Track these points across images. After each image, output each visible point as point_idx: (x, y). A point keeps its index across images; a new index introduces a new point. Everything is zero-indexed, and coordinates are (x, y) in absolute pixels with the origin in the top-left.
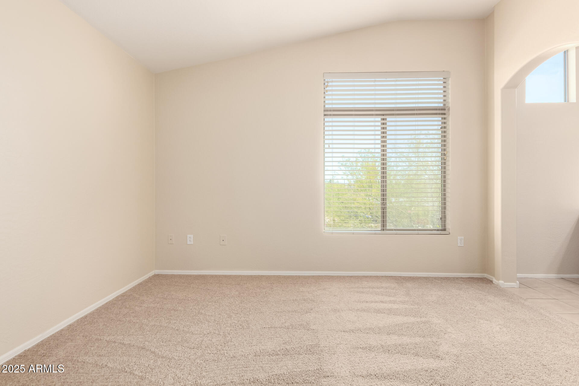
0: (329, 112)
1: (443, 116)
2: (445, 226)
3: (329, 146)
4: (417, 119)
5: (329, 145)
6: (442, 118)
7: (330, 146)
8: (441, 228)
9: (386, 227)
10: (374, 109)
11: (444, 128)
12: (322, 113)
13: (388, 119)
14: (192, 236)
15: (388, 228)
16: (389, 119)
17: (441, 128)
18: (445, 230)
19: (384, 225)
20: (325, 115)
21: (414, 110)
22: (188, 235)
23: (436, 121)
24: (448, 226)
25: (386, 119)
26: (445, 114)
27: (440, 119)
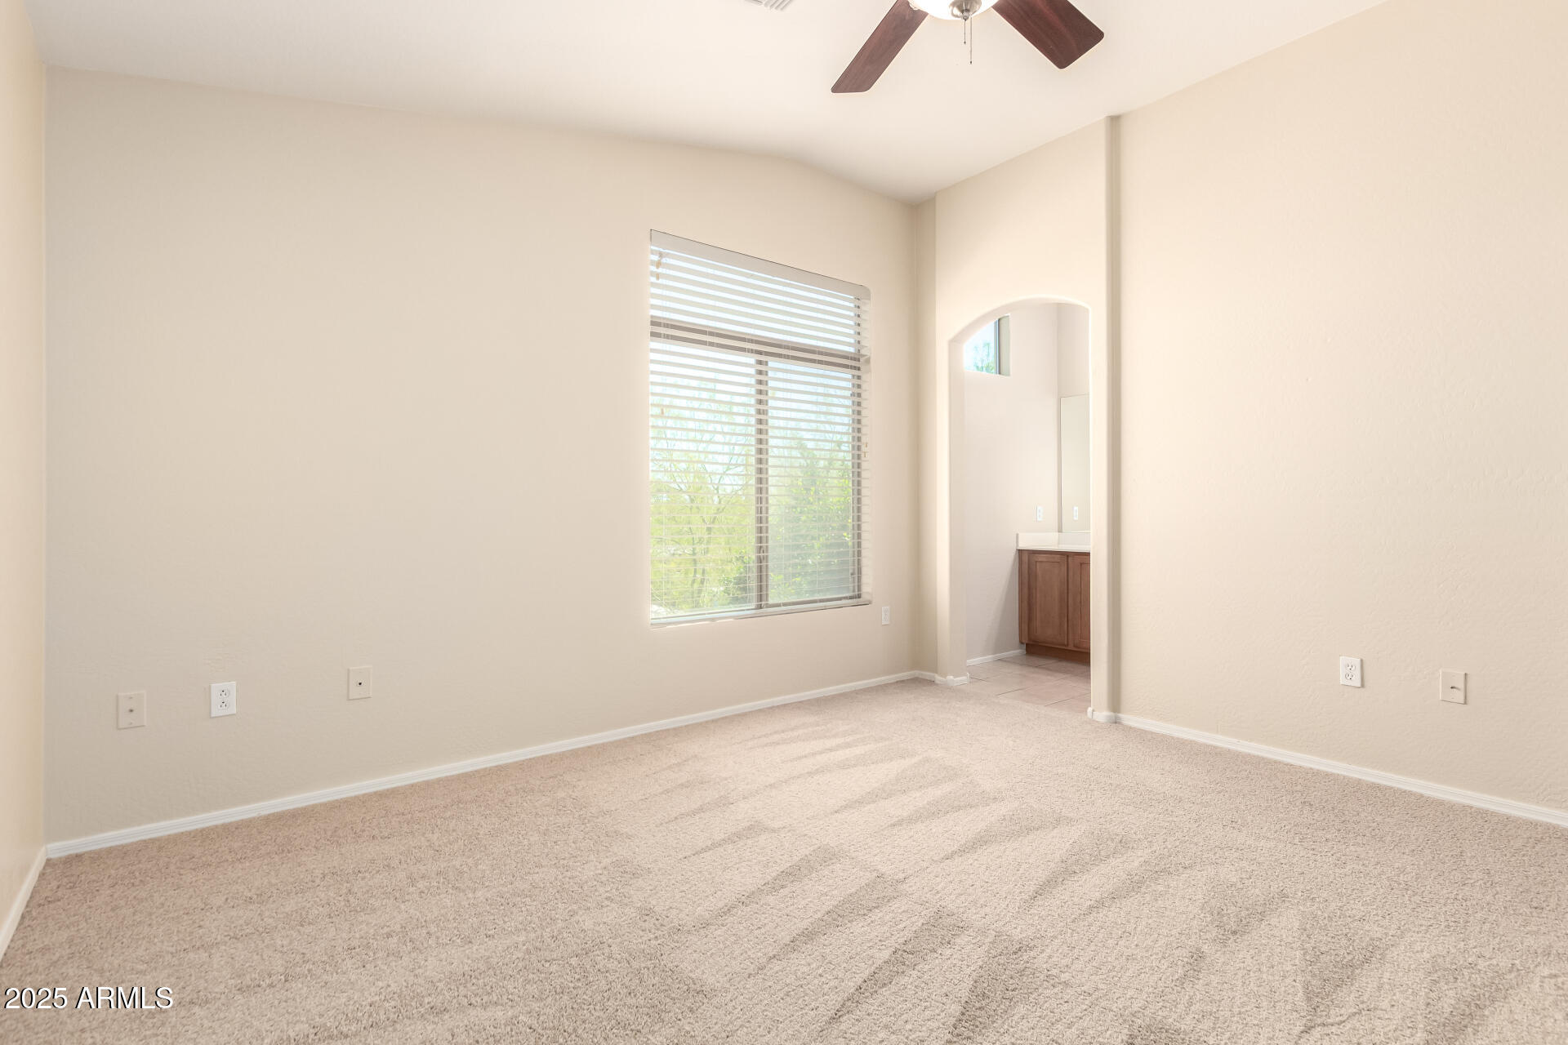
0: (663, 329)
1: (856, 373)
2: (859, 589)
3: (663, 413)
4: (821, 372)
5: (662, 410)
6: (853, 376)
7: (665, 411)
8: (851, 594)
9: (767, 600)
10: (747, 337)
11: (857, 395)
12: (650, 328)
13: (771, 364)
14: (232, 686)
15: (771, 601)
16: (773, 363)
17: (851, 395)
18: (859, 596)
19: (761, 597)
20: (653, 334)
21: (813, 352)
22: (213, 685)
23: (842, 380)
24: (867, 589)
25: (766, 363)
26: (859, 369)
27: (850, 376)
